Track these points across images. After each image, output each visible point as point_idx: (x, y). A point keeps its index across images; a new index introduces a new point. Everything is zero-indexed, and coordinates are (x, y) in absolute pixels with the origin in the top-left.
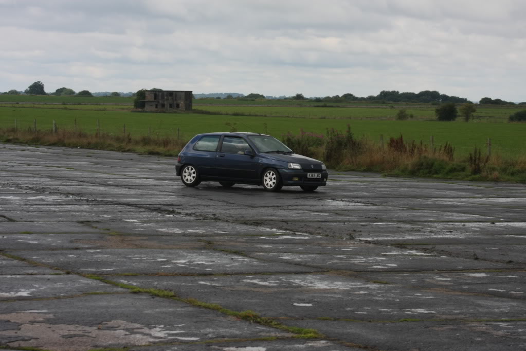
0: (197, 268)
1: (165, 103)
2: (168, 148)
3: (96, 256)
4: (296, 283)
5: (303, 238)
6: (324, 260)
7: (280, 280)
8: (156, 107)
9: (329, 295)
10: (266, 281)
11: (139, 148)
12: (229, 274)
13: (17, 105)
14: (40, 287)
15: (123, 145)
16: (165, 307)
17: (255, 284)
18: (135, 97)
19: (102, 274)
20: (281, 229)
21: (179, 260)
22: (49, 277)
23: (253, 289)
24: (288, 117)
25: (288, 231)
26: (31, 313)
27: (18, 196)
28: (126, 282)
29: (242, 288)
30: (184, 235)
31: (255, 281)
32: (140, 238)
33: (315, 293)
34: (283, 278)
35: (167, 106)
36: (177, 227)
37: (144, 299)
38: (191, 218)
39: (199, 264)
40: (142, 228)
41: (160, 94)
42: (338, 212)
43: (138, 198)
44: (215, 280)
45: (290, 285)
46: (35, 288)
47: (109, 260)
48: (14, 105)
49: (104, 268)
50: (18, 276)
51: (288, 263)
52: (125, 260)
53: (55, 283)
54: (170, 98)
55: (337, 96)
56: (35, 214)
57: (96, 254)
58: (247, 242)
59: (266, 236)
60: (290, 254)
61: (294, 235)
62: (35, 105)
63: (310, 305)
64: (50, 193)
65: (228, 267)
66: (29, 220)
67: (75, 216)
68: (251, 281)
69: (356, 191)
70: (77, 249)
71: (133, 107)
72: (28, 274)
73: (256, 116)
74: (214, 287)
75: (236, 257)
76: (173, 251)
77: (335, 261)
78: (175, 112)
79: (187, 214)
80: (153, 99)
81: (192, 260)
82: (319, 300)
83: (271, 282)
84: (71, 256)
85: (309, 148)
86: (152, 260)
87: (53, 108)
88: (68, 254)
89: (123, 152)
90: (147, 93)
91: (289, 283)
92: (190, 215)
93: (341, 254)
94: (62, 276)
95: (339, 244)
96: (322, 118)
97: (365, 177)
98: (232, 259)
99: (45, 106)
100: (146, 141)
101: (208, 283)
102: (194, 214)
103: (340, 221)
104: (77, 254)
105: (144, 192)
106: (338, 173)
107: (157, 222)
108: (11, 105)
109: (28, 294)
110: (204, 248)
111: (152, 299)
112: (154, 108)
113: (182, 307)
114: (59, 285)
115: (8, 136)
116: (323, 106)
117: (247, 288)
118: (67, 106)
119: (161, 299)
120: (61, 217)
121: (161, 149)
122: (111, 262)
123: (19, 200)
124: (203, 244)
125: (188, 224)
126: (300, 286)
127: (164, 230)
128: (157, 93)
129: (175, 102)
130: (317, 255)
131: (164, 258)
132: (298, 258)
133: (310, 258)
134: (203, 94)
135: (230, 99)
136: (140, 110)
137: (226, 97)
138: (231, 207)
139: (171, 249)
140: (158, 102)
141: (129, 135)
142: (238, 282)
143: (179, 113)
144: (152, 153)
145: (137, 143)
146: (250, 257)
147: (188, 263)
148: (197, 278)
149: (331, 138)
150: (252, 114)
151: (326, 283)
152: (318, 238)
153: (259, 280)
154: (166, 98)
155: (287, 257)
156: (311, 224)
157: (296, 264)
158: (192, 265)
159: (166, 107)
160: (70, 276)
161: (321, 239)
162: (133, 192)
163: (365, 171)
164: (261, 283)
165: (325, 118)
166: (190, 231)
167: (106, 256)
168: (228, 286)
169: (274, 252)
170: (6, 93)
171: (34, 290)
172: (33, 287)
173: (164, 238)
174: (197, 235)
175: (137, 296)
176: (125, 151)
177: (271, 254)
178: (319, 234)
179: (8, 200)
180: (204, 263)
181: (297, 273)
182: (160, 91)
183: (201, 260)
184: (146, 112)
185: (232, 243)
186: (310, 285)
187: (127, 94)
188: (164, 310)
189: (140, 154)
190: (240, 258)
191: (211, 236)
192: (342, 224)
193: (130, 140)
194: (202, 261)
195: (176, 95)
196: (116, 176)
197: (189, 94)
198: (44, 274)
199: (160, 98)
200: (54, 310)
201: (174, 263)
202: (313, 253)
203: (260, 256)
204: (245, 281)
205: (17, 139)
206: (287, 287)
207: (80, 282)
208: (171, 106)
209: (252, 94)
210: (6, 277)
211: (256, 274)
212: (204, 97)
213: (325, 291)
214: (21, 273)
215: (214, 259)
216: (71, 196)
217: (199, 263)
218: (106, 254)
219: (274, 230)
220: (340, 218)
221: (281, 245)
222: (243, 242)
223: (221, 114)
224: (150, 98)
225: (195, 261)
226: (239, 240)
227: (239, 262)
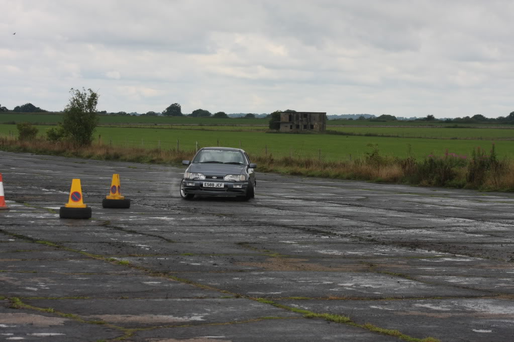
0: (365, 292)
1: (300, 124)
2: (310, 168)
3: (261, 279)
4: (470, 308)
5: (464, 260)
6: (491, 283)
7: (452, 304)
8: (291, 128)
9: (506, 321)
10: (437, 306)
11: (282, 169)
12: (399, 298)
13: (156, 127)
14: (212, 311)
15: (266, 165)
16: (343, 333)
17: (427, 309)
18: (271, 119)
19: (271, 297)
20: (440, 251)
21: (345, 283)
22: (220, 300)
23: (427, 314)
24: (420, 137)
25: (447, 253)
26: (208, 338)
27: (171, 217)
28: (297, 306)
29: (416, 313)
30: (344, 257)
31: (428, 306)
32: (300, 260)
33: (491, 319)
34: (455, 302)
35: (302, 127)
36: (335, 249)
37: (320, 324)
38: (347, 240)
39: (367, 288)
40: (301, 249)
41: (295, 115)
42: (493, 233)
43: (290, 219)
44: (386, 304)
45: (464, 310)
46: (208, 312)
47: (275, 283)
48: (152, 127)
49: (273, 292)
50: (188, 300)
51: (456, 286)
52: (291, 283)
53: (227, 307)
54: (304, 119)
55: (468, 117)
56: (192, 235)
57: (261, 277)
58: (408, 264)
59: (427, 258)
60: (455, 277)
61: (455, 257)
62: (173, 127)
63: (490, 331)
64: (203, 214)
65: (396, 291)
66: (187, 241)
67: (232, 237)
68: (423, 306)
69: (504, 212)
70: (241, 271)
71: (269, 128)
72: (198, 298)
73: (389, 136)
74: (387, 311)
75: (401, 280)
76: (337, 274)
77: (502, 285)
78: (309, 133)
79: (342, 236)
80: (288, 121)
81: (359, 283)
82: (497, 326)
83: (443, 307)
84: (236, 278)
85: (451, 169)
86: (318, 283)
87: (191, 129)
88: (232, 276)
89: (265, 172)
90: (281, 114)
91: (463, 308)
92: (346, 236)
93: (506, 277)
94: (232, 300)
95: (501, 267)
96: (453, 139)
97: (509, 198)
98: (399, 282)
99: (183, 127)
100: (287, 162)
101: (380, 308)
102: (349, 235)
103: (497, 243)
104: (242, 277)
105: (296, 213)
106: (481, 193)
107: (315, 243)
108: (149, 127)
109: (202, 318)
110: (368, 271)
111: (328, 325)
112: (288, 129)
113: (361, 333)
114: (231, 309)
115: (152, 157)
116: (454, 127)
117: (420, 313)
118: (204, 127)
119: (337, 325)
120: (218, 238)
121: (303, 170)
122: (278, 285)
123: (174, 221)
124: (365, 266)
125: (345, 245)
126: (473, 312)
127: (323, 252)
128: (292, 114)
129: (309, 124)
130: (482, 278)
131: (330, 281)
132: (464, 281)
133: (477, 281)
134: (335, 116)
135: (363, 120)
136: (275, 131)
137: (358, 118)
138: (384, 229)
139: (335, 271)
140: (293, 123)
141: (271, 155)
142: (410, 306)
143: (313, 134)
144: (295, 174)
145: (280, 163)
146: (415, 280)
147: (354, 287)
148: (367, 302)
149: (474, 159)
150: (385, 135)
151: (500, 308)
152: (480, 260)
153: (431, 304)
154: (300, 119)
155: (453, 280)
156: (469, 246)
157: (464, 288)
158: (360, 289)
159: (300, 127)
160: (239, 299)
161: (482, 261)
162: (284, 212)
163: (508, 191)
164: (434, 308)
165: (456, 139)
166: (350, 253)
167: (271, 278)
168: (401, 311)
169: (438, 275)
170: (144, 115)
171: (207, 314)
172: (205, 312)
173: (325, 260)
174: (356, 257)
175: (311, 322)
176: (267, 172)
177: (436, 278)
178: (479, 256)
179: (163, 221)
180: (371, 286)
181: (467, 297)
182: (294, 112)
183: (367, 282)
184: (281, 133)
185: (394, 266)
186: (483, 310)
187: (261, 115)
188: (342, 336)
189: (283, 174)
190: (406, 281)
191: (371, 258)
192: (499, 246)
193: (272, 161)
194: (368, 284)
195: (310, 116)
196: (264, 197)
197: (322, 116)
198: (214, 298)
199: (295, 119)
200: (232, 336)
201: (342, 286)
202: (478, 277)
203: (425, 279)
204: (417, 305)
205: (161, 160)
206: (461, 312)
207: (251, 305)
208: (305, 127)
209: (383, 115)
210: (176, 301)
211: (427, 297)
212: (336, 118)
213: (500, 316)
214: (191, 296)
215: (380, 283)
216: (224, 217)
217: (367, 286)
218: (271, 277)
219: (433, 252)
220: (496, 240)
221: (444, 268)
222: (405, 264)
223: (355, 135)
224: (284, 119)
225: (362, 284)
226: (400, 262)
227: (405, 285)
